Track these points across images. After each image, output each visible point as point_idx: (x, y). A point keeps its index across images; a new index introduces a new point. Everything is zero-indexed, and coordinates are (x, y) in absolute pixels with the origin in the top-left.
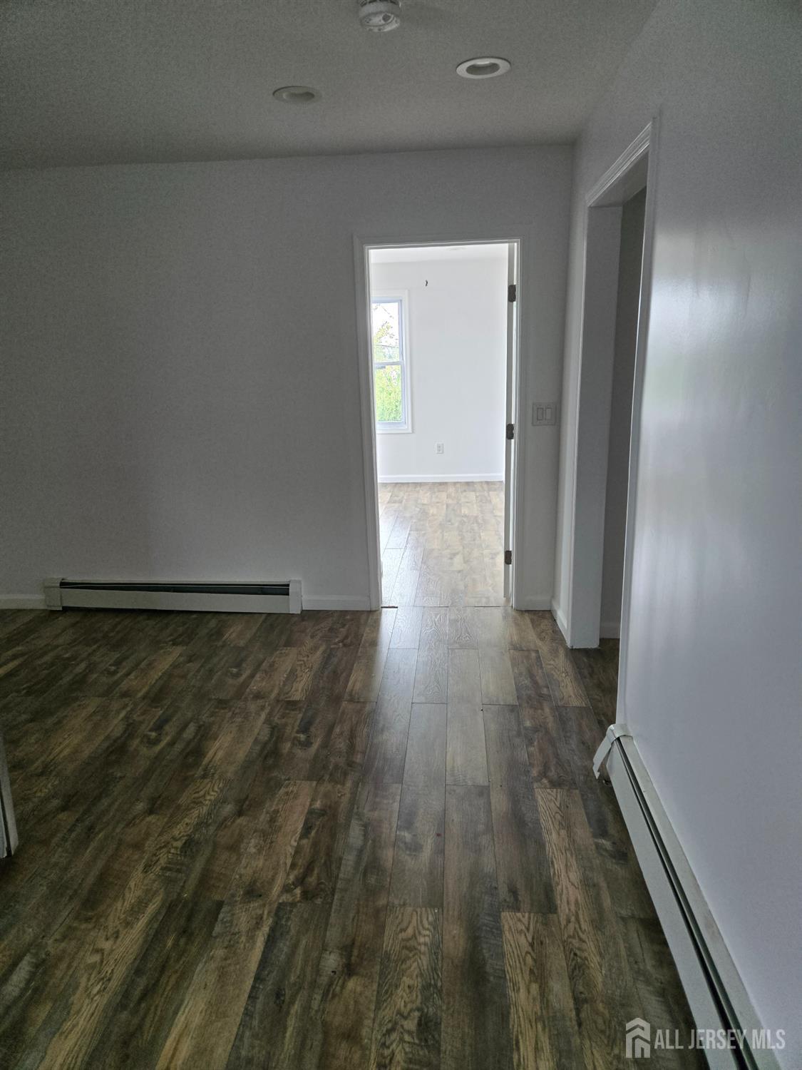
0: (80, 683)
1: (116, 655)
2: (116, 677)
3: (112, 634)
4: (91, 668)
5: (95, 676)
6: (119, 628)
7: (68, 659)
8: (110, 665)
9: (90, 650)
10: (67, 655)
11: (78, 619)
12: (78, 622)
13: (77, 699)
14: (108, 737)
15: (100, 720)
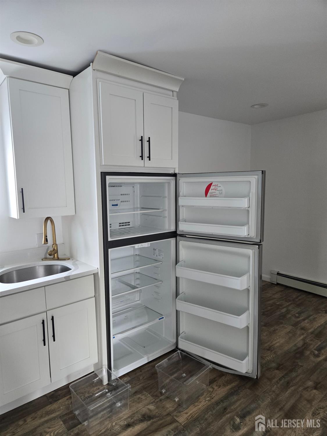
0: (283, 316)
1: (299, 310)
2: (299, 319)
3: (297, 300)
4: (288, 312)
5: (290, 316)
6: (300, 298)
7: (278, 305)
8: (296, 313)
9: (288, 304)
10: (278, 303)
11: (282, 290)
12: (282, 291)
13: (282, 323)
14: (295, 345)
15: (292, 336)
